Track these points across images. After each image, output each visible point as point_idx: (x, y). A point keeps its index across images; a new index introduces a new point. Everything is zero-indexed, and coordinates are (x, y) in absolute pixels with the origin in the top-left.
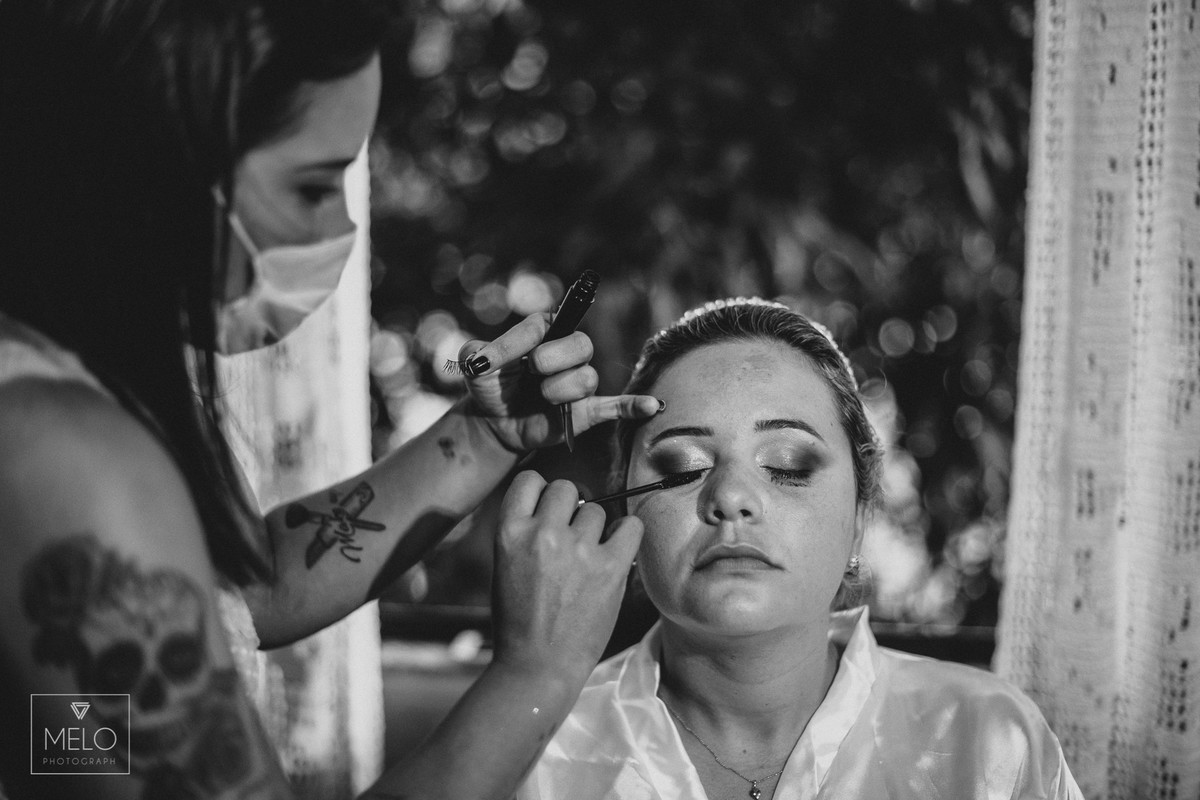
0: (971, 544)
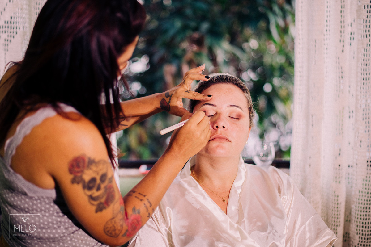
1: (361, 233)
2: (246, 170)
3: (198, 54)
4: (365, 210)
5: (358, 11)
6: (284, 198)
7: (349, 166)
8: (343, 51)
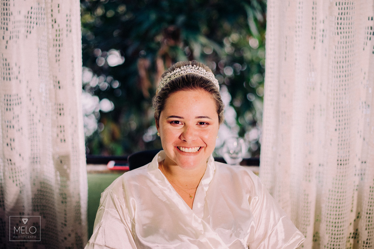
0: (252, 134)
1: (331, 233)
2: (215, 169)
3: (174, 48)
4: (335, 209)
5: (330, 8)
6: (255, 198)
7: (320, 165)
8: (314, 48)
